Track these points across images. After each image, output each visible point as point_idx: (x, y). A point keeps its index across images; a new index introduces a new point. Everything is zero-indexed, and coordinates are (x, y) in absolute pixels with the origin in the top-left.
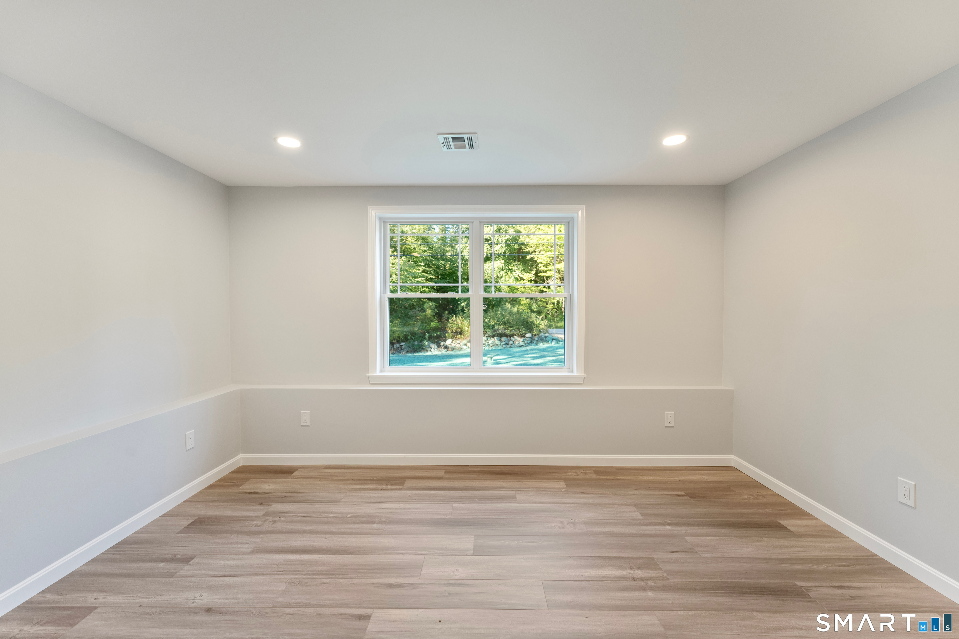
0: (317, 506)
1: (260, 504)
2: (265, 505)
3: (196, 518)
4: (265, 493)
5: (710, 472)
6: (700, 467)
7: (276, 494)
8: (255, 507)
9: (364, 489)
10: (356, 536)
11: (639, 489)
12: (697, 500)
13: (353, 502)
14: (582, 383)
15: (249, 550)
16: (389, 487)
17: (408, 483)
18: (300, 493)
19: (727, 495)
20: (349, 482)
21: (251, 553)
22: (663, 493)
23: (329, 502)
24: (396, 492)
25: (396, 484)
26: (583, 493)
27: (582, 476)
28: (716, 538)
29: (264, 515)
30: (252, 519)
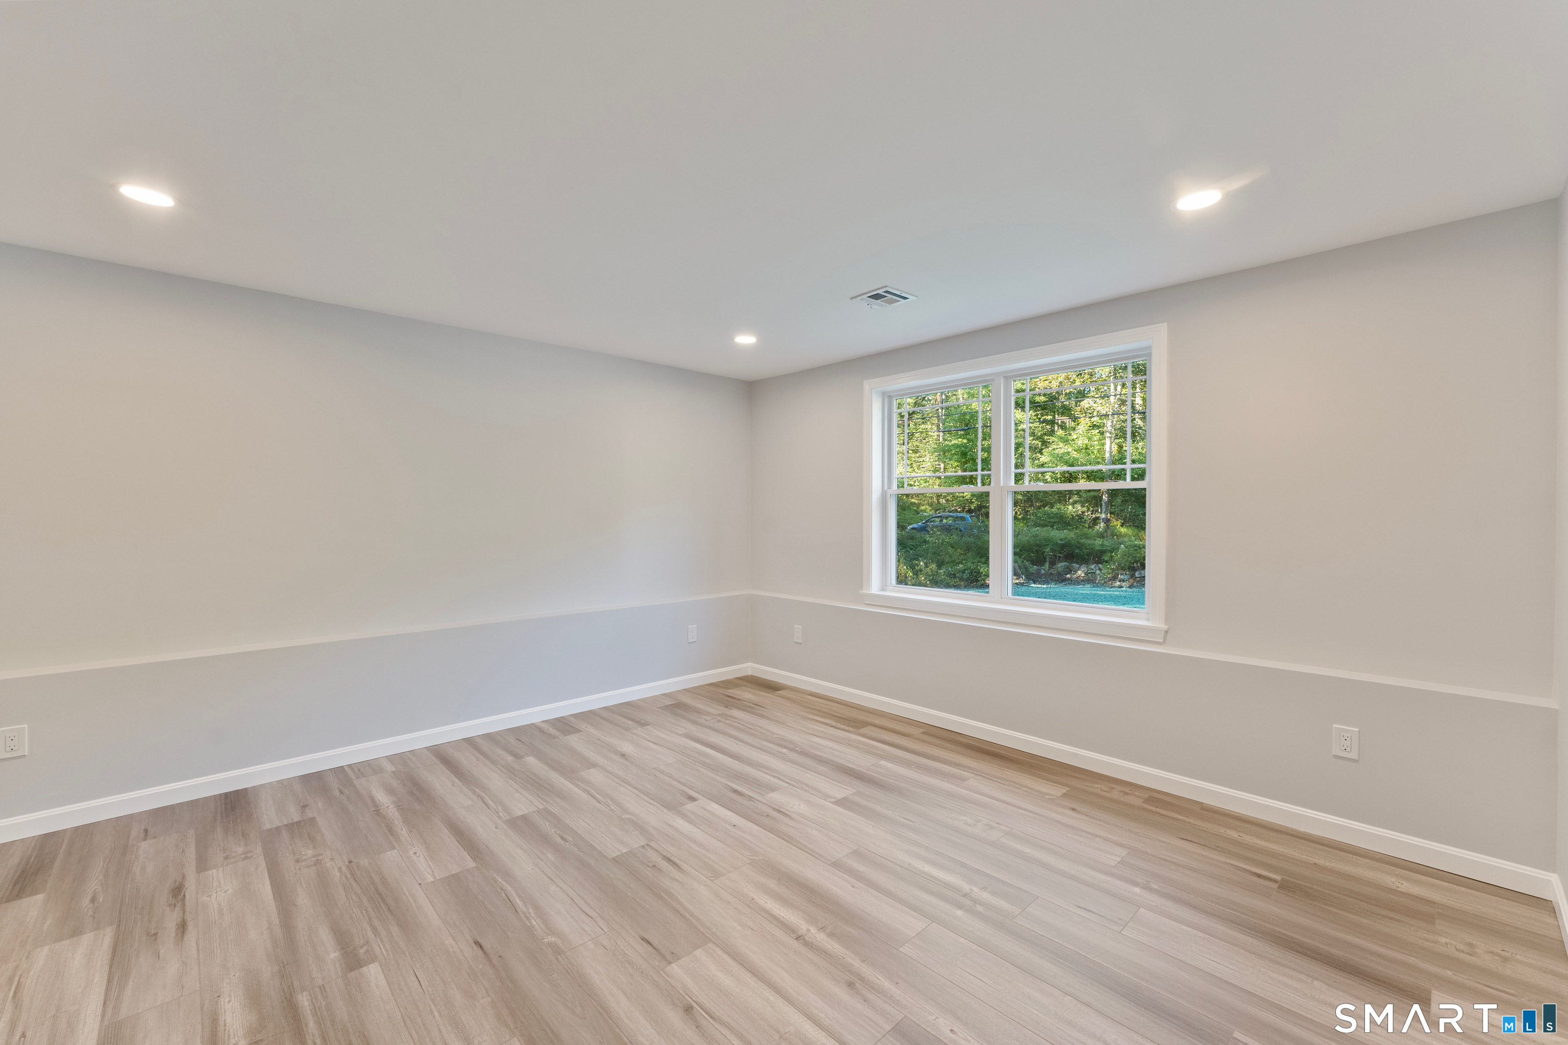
0: (762, 721)
1: (725, 707)
2: (728, 708)
3: (677, 702)
4: (739, 699)
5: (1446, 884)
6: (1435, 870)
7: (745, 703)
8: (719, 707)
9: (819, 721)
10: (758, 751)
11: (1189, 841)
12: (1285, 894)
13: (793, 728)
14: (1162, 641)
15: (680, 732)
16: (843, 727)
17: (865, 730)
18: (764, 707)
19: (1391, 919)
20: (813, 711)
21: (681, 735)
22: (1223, 859)
23: (776, 721)
24: (842, 732)
25: (852, 727)
26: (1073, 809)
27: (1115, 795)
28: (1201, 934)
29: (719, 715)
30: (708, 714)
